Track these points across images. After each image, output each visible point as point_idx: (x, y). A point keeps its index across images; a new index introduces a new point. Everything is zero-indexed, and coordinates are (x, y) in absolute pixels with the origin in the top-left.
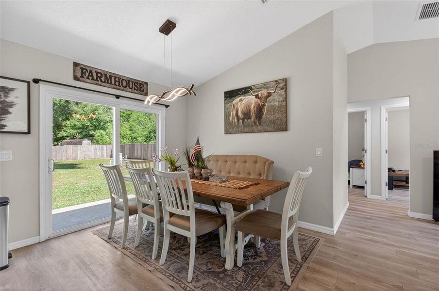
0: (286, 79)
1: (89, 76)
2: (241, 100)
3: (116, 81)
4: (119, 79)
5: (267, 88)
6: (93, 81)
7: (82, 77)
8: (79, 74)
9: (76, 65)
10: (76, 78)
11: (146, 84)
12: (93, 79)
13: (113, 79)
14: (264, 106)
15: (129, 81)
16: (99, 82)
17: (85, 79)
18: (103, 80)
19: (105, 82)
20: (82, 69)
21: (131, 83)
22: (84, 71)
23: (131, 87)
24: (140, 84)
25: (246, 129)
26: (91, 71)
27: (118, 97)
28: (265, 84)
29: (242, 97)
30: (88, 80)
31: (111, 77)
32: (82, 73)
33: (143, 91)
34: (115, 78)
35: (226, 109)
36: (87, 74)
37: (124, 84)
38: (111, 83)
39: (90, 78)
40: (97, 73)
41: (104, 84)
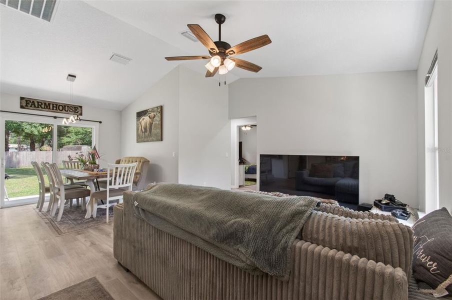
0: (162, 106)
1: (32, 105)
2: (143, 119)
3: (53, 107)
4: (56, 105)
5: (154, 112)
6: (35, 108)
7: (27, 106)
8: (24, 104)
9: (22, 98)
10: (22, 107)
11: (81, 107)
12: (35, 107)
13: (51, 106)
14: (152, 123)
15: (65, 106)
16: (40, 108)
17: (29, 107)
18: (43, 107)
19: (45, 108)
20: (27, 101)
21: (66, 107)
22: (28, 102)
23: (67, 110)
24: (75, 108)
25: (145, 140)
26: (33, 102)
27: (55, 117)
28: (153, 109)
29: (144, 117)
30: (31, 108)
31: (49, 104)
32: (27, 103)
33: (78, 112)
34: (53, 105)
35: (137, 125)
36: (30, 104)
37: (61, 108)
38: (49, 109)
39: (33, 106)
40: (38, 102)
41: (44, 109)
